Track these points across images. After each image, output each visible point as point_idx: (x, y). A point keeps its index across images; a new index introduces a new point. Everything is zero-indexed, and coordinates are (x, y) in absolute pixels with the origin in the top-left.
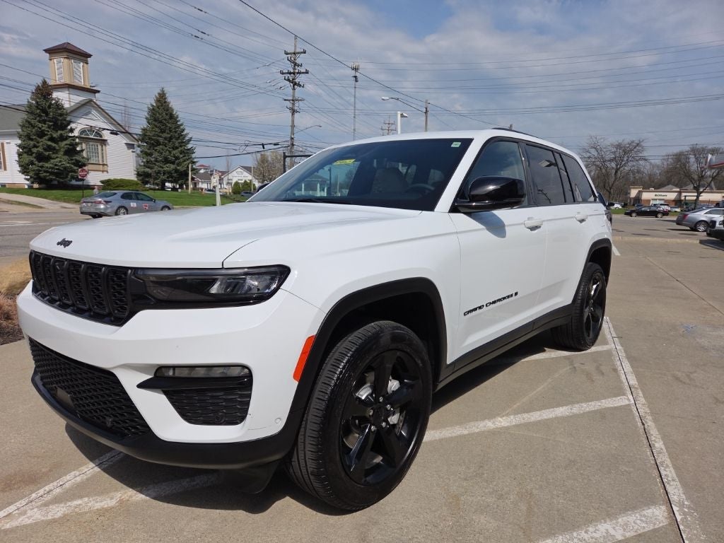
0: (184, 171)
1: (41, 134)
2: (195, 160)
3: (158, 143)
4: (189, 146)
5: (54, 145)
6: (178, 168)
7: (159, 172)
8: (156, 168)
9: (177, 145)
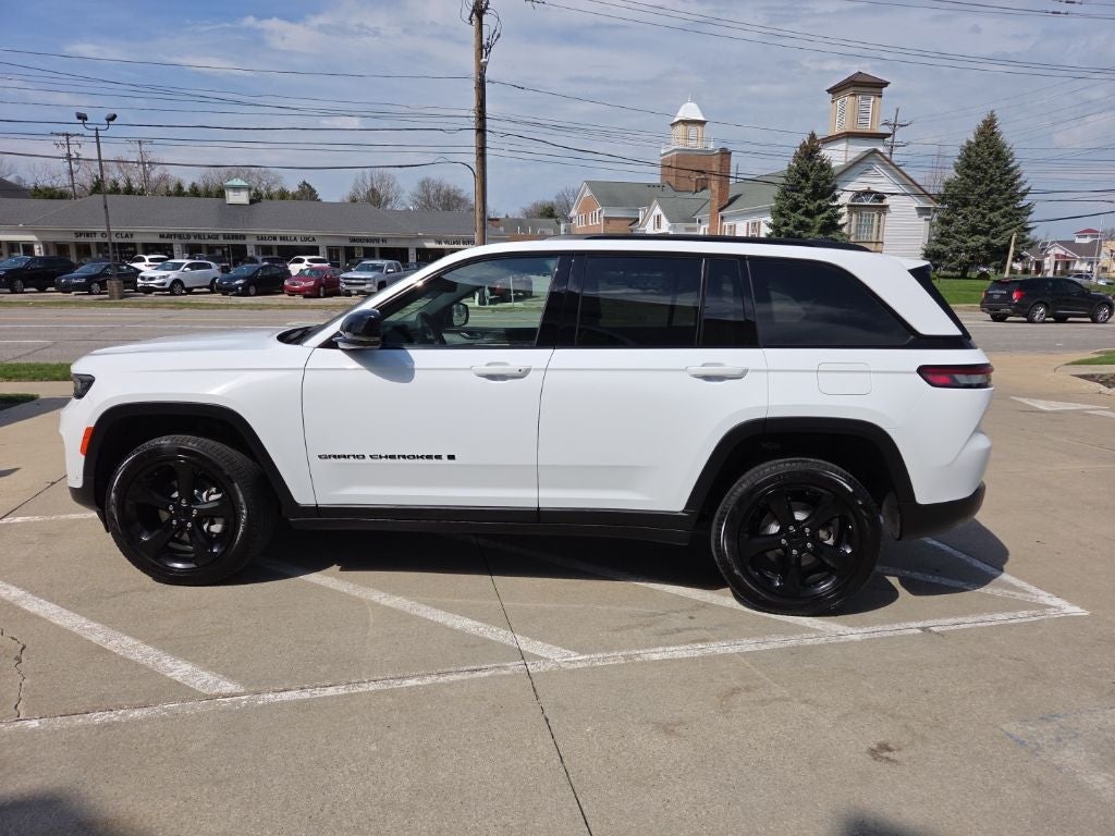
0: (1004, 245)
1: (795, 207)
2: (1030, 226)
3: (966, 203)
4: (1023, 203)
5: (808, 220)
6: (993, 241)
7: (958, 250)
8: (955, 244)
9: (1000, 203)
